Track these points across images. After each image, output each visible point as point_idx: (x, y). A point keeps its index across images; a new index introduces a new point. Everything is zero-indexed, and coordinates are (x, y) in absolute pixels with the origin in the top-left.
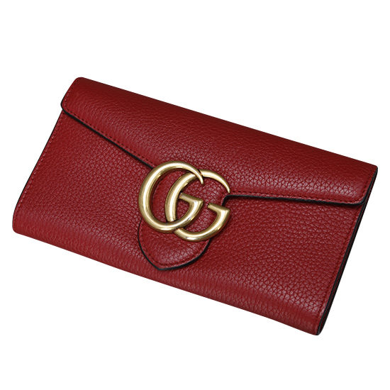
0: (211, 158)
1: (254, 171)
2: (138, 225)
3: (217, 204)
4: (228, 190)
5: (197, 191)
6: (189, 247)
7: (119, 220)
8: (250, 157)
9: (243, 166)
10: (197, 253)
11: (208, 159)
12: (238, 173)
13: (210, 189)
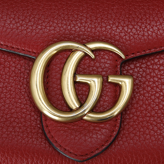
0: (92, 28)
1: (140, 27)
2: (38, 122)
3: (115, 74)
4: (123, 56)
5: (89, 67)
6: (103, 128)
7: (18, 123)
8: (131, 14)
9: (127, 26)
10: (113, 131)
11: (89, 30)
12: (125, 35)
13: (102, 60)
